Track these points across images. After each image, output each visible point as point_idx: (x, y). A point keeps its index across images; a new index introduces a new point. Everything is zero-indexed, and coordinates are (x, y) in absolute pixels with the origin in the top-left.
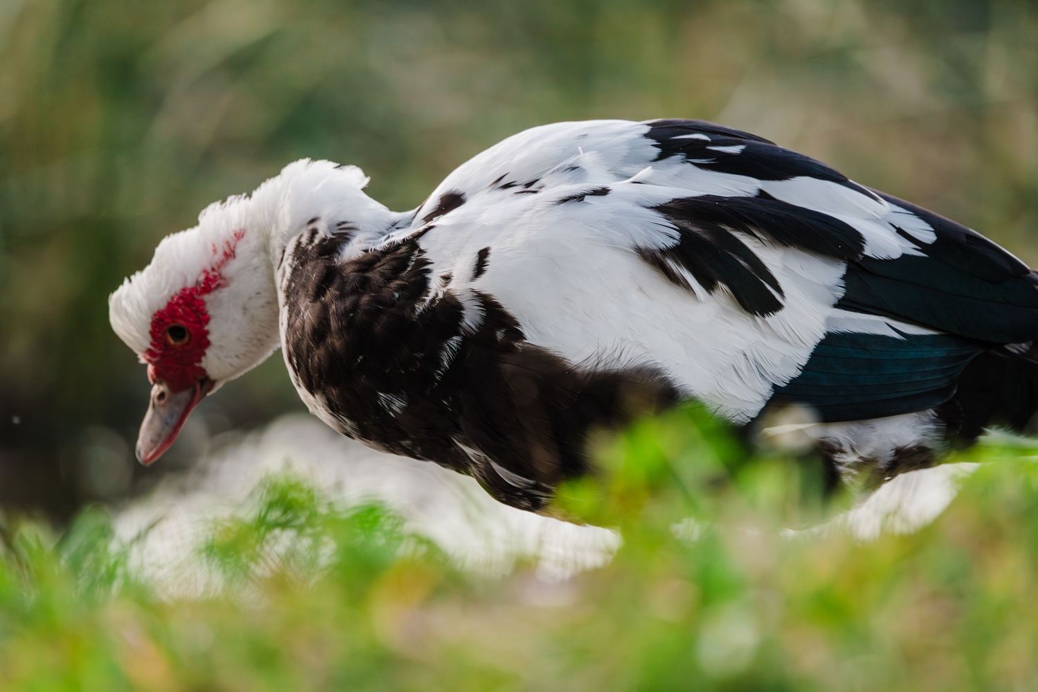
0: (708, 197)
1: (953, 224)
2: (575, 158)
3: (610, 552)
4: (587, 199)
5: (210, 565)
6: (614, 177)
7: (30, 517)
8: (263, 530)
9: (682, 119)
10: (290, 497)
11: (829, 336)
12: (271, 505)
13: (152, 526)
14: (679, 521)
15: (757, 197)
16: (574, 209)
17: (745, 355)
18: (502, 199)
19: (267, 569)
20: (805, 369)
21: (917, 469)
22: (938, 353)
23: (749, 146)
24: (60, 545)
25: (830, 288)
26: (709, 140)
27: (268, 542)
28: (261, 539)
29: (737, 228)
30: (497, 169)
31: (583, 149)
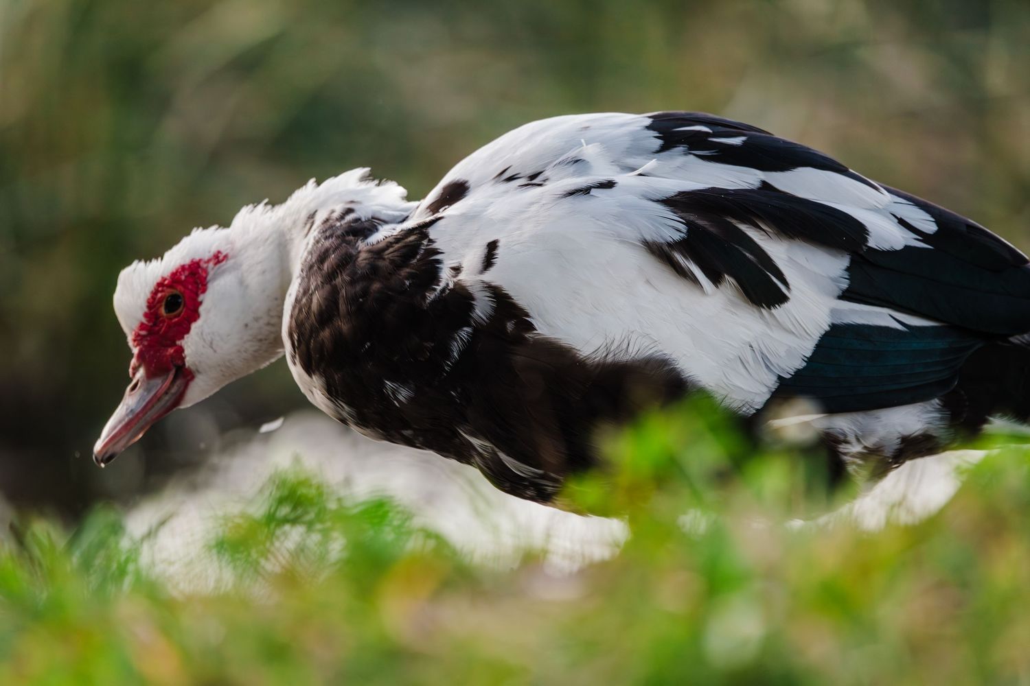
0: (713, 189)
1: (954, 215)
2: (579, 150)
3: (618, 546)
4: (593, 192)
5: (221, 561)
6: (618, 169)
7: (42, 514)
8: (273, 526)
9: (683, 112)
10: (299, 493)
11: (834, 327)
12: (281, 501)
13: (162, 523)
14: (685, 513)
15: (759, 189)
16: (581, 202)
17: (751, 346)
18: (506, 192)
19: (277, 564)
20: (810, 360)
21: (922, 456)
22: (940, 345)
23: (750, 137)
24: (72, 543)
25: (834, 280)
26: (711, 131)
27: (278, 538)
28: (271, 536)
29: (744, 221)
30: (500, 162)
31: (585, 141)
